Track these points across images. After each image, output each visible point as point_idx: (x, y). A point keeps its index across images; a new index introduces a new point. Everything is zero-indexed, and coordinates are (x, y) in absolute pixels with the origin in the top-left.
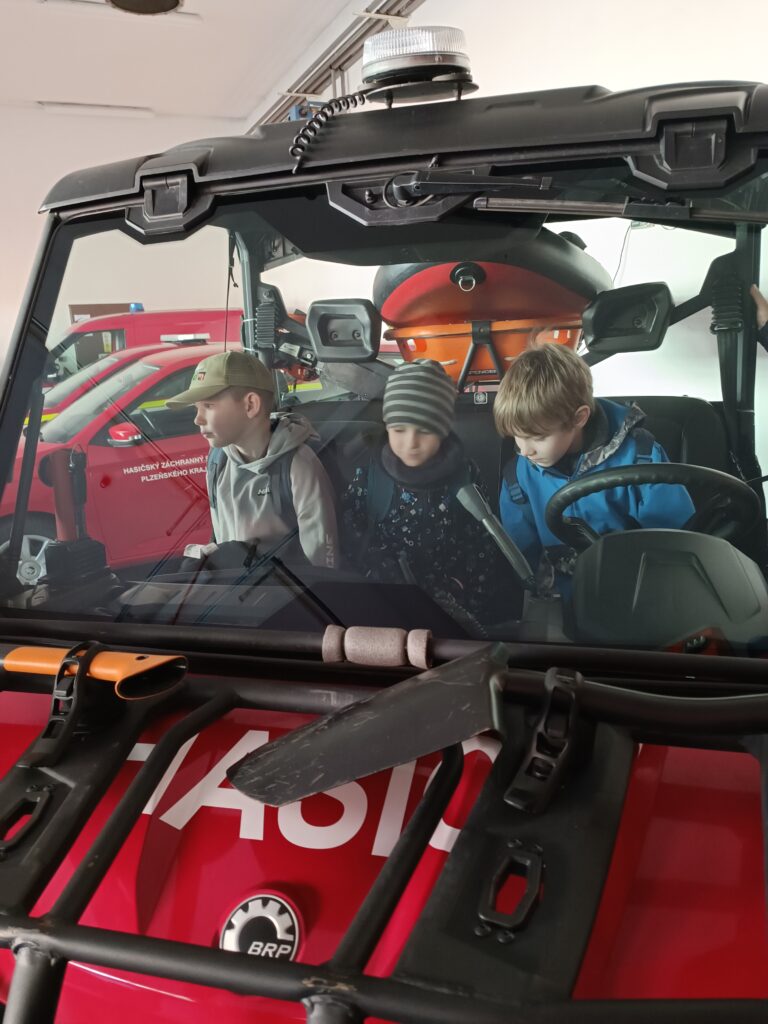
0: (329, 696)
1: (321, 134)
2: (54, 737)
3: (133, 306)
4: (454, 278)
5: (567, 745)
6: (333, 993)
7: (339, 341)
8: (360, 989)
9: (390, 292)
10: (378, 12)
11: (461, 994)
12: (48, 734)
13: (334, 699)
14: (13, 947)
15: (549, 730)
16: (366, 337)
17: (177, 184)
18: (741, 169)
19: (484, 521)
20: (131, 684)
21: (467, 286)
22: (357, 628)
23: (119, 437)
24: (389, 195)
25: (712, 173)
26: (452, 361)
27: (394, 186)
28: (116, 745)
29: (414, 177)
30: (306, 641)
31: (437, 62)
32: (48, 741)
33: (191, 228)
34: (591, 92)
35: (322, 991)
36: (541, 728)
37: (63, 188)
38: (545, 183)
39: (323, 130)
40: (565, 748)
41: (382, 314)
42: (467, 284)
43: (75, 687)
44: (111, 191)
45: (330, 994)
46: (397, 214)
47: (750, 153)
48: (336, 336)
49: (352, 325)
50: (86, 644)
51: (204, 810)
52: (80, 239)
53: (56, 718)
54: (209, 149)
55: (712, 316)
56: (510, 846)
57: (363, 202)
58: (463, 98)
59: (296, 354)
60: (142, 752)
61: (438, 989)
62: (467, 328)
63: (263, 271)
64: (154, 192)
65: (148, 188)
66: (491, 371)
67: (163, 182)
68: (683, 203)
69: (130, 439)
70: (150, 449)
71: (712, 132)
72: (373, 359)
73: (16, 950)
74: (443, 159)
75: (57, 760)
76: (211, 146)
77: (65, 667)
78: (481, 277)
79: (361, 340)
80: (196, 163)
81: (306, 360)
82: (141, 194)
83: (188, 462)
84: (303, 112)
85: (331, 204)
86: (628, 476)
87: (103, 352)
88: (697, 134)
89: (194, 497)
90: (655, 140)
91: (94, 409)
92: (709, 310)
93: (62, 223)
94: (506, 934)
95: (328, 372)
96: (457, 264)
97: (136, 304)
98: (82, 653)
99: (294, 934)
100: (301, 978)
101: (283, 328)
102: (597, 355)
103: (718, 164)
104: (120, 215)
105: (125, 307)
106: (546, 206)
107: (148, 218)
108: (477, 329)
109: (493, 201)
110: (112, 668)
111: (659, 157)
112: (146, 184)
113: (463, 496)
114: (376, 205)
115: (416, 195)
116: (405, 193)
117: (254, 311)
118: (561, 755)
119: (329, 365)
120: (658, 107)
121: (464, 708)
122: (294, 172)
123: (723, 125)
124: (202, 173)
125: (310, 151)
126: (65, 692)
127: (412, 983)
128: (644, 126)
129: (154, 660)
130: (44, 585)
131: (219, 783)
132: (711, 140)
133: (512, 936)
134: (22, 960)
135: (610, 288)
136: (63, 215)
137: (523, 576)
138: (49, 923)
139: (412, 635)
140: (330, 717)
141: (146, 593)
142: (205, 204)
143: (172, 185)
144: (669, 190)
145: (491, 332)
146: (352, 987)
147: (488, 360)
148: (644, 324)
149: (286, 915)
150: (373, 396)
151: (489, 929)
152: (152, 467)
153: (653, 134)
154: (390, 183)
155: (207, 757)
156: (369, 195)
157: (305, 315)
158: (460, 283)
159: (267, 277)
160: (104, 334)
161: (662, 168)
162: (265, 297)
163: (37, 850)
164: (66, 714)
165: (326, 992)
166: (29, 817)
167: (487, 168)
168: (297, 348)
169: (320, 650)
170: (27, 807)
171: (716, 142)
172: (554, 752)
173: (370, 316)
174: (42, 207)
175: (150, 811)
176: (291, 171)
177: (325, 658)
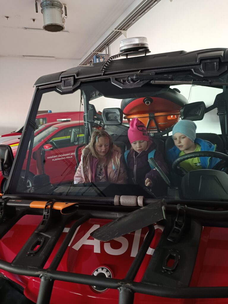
0: (116, 214)
1: (109, 65)
2: (44, 225)
3: (49, 111)
4: (144, 101)
5: (184, 224)
6: (126, 286)
7: (111, 120)
8: (133, 285)
9: (126, 106)
10: (118, 29)
11: (160, 286)
13: (118, 215)
14: (40, 276)
15: (179, 221)
16: (119, 118)
17: (71, 79)
18: (223, 71)
20: (64, 210)
21: (148, 104)
22: (124, 196)
23: (46, 148)
24: (128, 80)
25: (216, 73)
27: (129, 78)
28: (60, 227)
29: (135, 76)
30: (110, 200)
31: (140, 46)
32: (42, 225)
33: (74, 90)
34: (181, 52)
36: (176, 220)
37: (40, 80)
38: (170, 76)
39: (110, 64)
41: (123, 112)
43: (49, 211)
44: (53, 81)
46: (130, 85)
47: (225, 67)
48: (110, 118)
49: (115, 115)
50: (52, 199)
51: (83, 245)
52: (45, 94)
53: (44, 220)
54: (79, 70)
55: (217, 110)
56: (170, 251)
57: (121, 82)
58: (147, 55)
59: (99, 123)
60: (66, 230)
61: (154, 285)
62: (147, 115)
63: (90, 100)
64: (64, 81)
65: (63, 80)
66: (155, 127)
67: (67, 78)
68: (208, 81)
69: (49, 148)
71: (215, 62)
72: (121, 124)
74: (142, 71)
75: (45, 231)
77: (46, 206)
78: (151, 101)
79: (117, 119)
80: (76, 73)
81: (102, 125)
82: (61, 82)
83: (66, 155)
84: (97, 57)
85: (112, 83)
87: (40, 124)
88: (210, 63)
89: (69, 165)
90: (200, 64)
91: (38, 140)
92: (216, 109)
93: (39, 90)
94: (170, 272)
95: (108, 128)
96: (145, 98)
98: (51, 202)
99: (111, 277)
100: (117, 282)
101: (95, 116)
103: (217, 70)
104: (55, 87)
105: (47, 111)
106: (170, 82)
107: (63, 88)
108: (150, 115)
109: (156, 81)
110: (59, 206)
111: (201, 69)
112: (62, 79)
113: (150, 161)
114: (124, 83)
115: (135, 80)
116: (132, 80)
117: (87, 112)
118: (182, 227)
119: (108, 126)
120: (200, 56)
121: (156, 214)
123: (218, 60)
124: (77, 76)
125: (106, 70)
126: (47, 213)
127: (147, 283)
128: (196, 61)
129: (70, 204)
130: (33, 188)
131: (87, 238)
133: (172, 272)
134: (42, 280)
135: (188, 103)
136: (40, 87)
137: (167, 183)
138: (49, 270)
139: (139, 197)
140: (118, 219)
141: (61, 189)
142: (78, 84)
143: (69, 79)
144: (204, 77)
145: (154, 116)
146: (131, 284)
147: (154, 124)
148: (198, 113)
151: (166, 271)
152: (55, 156)
153: (199, 63)
154: (128, 77)
155: (83, 231)
156: (123, 81)
157: (102, 113)
158: (146, 103)
159: (91, 102)
160: (40, 119)
161: (202, 72)
162: (90, 108)
163: (43, 253)
164: (47, 218)
165: (124, 286)
166: (39, 245)
167: (154, 73)
168: (99, 122)
169: (113, 202)
170: (38, 243)
171: (216, 64)
172: (180, 227)
173: (120, 113)
174: (34, 85)
175: (69, 245)
176: (101, 75)
177: (115, 204)
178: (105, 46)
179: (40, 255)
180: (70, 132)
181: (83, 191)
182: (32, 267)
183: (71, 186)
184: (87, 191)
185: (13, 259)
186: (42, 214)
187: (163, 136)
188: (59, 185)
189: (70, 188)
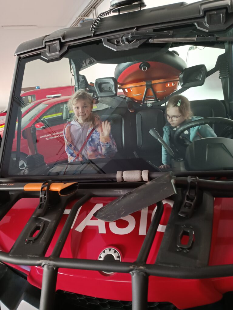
0: (120, 191)
1: (99, 24)
2: (42, 208)
3: (37, 87)
4: (140, 67)
5: (196, 198)
6: (139, 269)
7: (105, 91)
8: (147, 268)
9: (120, 74)
11: (177, 267)
12: (40, 208)
13: (121, 192)
14: (42, 265)
15: (190, 194)
16: (113, 89)
17: (56, 43)
19: (158, 139)
20: (63, 191)
22: (127, 171)
23: (38, 127)
24: (122, 41)
25: (222, 26)
26: (140, 94)
27: (124, 38)
28: (60, 209)
29: (130, 34)
30: (112, 176)
33: (61, 57)
34: (182, 4)
35: (136, 269)
36: (187, 194)
37: (21, 47)
38: (171, 33)
40: (195, 199)
41: (118, 81)
42: (144, 69)
43: (46, 193)
44: (35, 47)
45: (138, 270)
46: (125, 46)
48: (104, 89)
49: (108, 85)
50: (47, 180)
51: (87, 226)
52: (28, 63)
53: (41, 203)
54: (65, 32)
55: (219, 74)
56: (183, 227)
57: (114, 44)
58: (142, 9)
60: (67, 212)
61: (170, 266)
62: (144, 83)
63: (80, 71)
64: (49, 46)
65: (47, 45)
66: (152, 96)
67: (52, 43)
68: (214, 36)
69: (41, 127)
70: (49, 129)
71: (221, 13)
72: (116, 95)
73: (43, 266)
74: (138, 28)
75: (43, 216)
76: (65, 31)
77: (42, 188)
78: (149, 66)
79: (112, 90)
80: (61, 36)
81: (95, 97)
82: (45, 47)
83: (59, 133)
85: (104, 45)
86: (201, 122)
87: (29, 102)
88: (217, 14)
90: (204, 17)
92: (218, 72)
93: (21, 58)
94: (186, 250)
95: (102, 100)
96: (141, 63)
97: (38, 87)
98: (47, 184)
99: (119, 258)
100: (129, 266)
101: (87, 88)
102: (184, 89)
103: (223, 23)
104: (39, 54)
105: (34, 88)
106: (171, 40)
107: (48, 55)
108: (147, 84)
109: (155, 40)
110: (57, 187)
111: (205, 22)
112: (47, 44)
113: (151, 132)
114: (118, 44)
115: (131, 40)
116: (127, 40)
117: (78, 84)
118: (194, 201)
119: (102, 98)
120: (204, 7)
121: (165, 189)
122: (92, 36)
123: (225, 11)
124: (64, 39)
125: (96, 29)
126: (43, 195)
127: (162, 265)
128: (200, 13)
129: (68, 184)
130: (27, 169)
131: (90, 219)
132: (221, 16)
133: (188, 250)
134: (45, 269)
136: (22, 56)
138: (52, 258)
139: (143, 172)
140: (122, 197)
141: (57, 169)
142: (65, 49)
143: (55, 43)
144: (209, 32)
145: (152, 84)
146: (144, 267)
147: (151, 93)
148: (198, 78)
149: (116, 253)
150: (116, 107)
151: (181, 249)
152: (49, 135)
153: (203, 15)
154: (122, 37)
155: (85, 212)
156: (116, 42)
157: (94, 84)
158: (142, 69)
159: (81, 73)
160: (28, 97)
161: (206, 26)
162: (81, 79)
163: (44, 239)
164: (44, 201)
165: (137, 269)
166: (39, 231)
167: (152, 30)
168: (92, 94)
169: (116, 178)
170: (38, 228)
171: (223, 16)
172: (192, 200)
173: (114, 82)
174: (15, 54)
175: (72, 228)
176: (91, 36)
177: (118, 180)
178: (92, 9)
179: (41, 242)
180: (62, 108)
181: (81, 169)
182: (32, 256)
183: (68, 165)
184: (86, 169)
185: (11, 248)
186: (38, 197)
187: (162, 105)
188: (55, 164)
189: (67, 166)
